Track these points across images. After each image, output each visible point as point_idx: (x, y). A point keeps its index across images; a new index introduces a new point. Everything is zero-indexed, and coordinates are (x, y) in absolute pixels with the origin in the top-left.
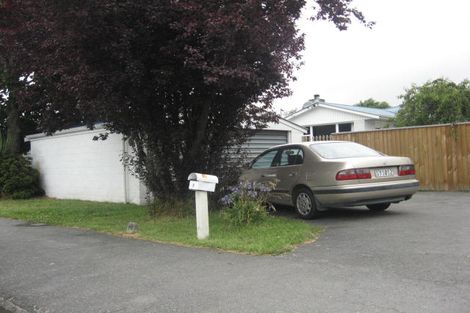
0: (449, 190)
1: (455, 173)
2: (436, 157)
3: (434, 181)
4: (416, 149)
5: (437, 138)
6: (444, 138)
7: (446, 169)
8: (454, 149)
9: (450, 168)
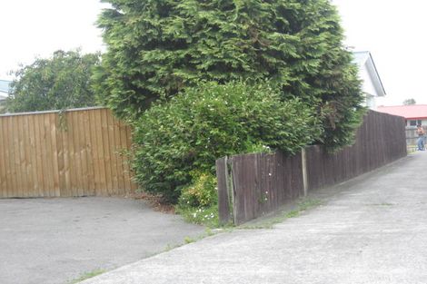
0: (61, 197)
1: (67, 175)
2: (45, 154)
3: (43, 185)
4: (22, 143)
5: (45, 129)
6: (54, 128)
7: (56, 168)
8: (65, 143)
9: (61, 167)
